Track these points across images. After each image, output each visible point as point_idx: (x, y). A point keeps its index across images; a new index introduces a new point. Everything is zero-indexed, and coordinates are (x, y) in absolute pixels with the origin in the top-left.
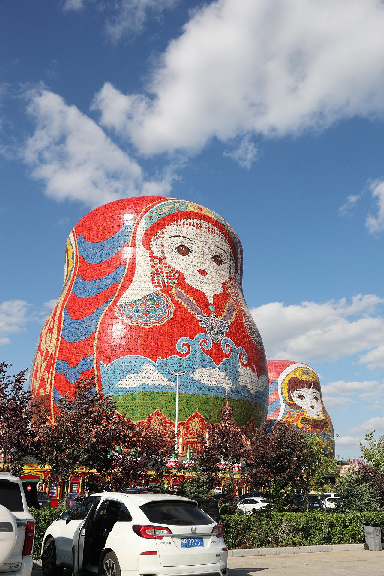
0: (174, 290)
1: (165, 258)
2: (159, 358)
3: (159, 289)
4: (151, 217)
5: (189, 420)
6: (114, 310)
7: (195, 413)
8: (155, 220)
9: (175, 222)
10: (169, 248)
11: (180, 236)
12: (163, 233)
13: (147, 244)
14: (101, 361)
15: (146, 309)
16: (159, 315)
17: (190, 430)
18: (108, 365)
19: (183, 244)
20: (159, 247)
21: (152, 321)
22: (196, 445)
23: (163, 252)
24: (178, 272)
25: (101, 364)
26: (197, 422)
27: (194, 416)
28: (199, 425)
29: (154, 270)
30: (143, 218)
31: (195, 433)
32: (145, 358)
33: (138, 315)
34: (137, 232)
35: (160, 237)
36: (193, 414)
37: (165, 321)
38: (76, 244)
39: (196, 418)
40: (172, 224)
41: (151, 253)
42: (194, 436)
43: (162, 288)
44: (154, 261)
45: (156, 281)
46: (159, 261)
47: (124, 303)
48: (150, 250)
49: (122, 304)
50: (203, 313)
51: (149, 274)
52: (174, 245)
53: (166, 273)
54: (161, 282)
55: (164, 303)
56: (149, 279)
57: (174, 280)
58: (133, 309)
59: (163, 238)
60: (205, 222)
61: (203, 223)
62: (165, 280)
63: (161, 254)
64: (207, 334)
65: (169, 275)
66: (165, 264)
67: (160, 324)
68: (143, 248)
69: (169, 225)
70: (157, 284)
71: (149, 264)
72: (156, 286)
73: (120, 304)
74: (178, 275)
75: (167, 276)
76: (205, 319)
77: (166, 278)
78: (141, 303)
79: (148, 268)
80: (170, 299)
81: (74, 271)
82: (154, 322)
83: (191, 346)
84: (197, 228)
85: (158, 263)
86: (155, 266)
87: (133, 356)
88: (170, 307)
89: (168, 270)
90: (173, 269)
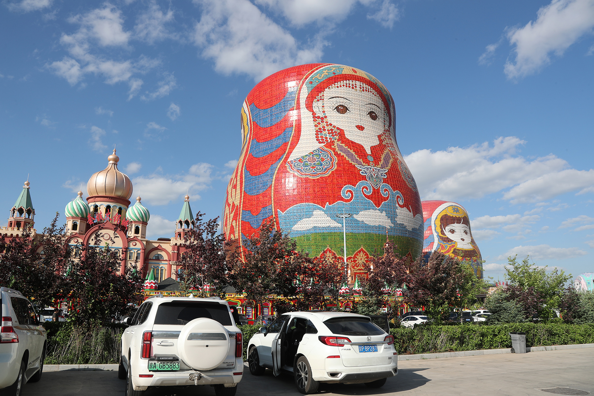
0: (336, 145)
1: (326, 117)
2: (327, 204)
3: (323, 144)
4: (311, 83)
5: (355, 255)
6: (286, 165)
7: (360, 249)
8: (315, 85)
9: (333, 85)
10: (329, 108)
11: (338, 97)
12: (323, 95)
13: (309, 107)
14: (278, 210)
15: (313, 163)
16: (324, 167)
17: (357, 263)
18: (284, 213)
19: (341, 104)
20: (320, 108)
21: (319, 173)
22: (363, 275)
23: (324, 112)
24: (338, 128)
25: (278, 212)
26: (363, 256)
27: (360, 252)
28: (364, 259)
29: (317, 128)
30: (305, 84)
31: (361, 265)
32: (315, 204)
33: (306, 169)
34: (300, 96)
35: (321, 99)
36: (359, 250)
37: (330, 172)
38: (249, 110)
39: (362, 253)
40: (330, 86)
41: (314, 114)
42: (360, 268)
43: (326, 144)
44: (317, 120)
45: (320, 138)
46: (321, 120)
47: (294, 159)
48: (313, 111)
49: (292, 160)
50: (363, 163)
51: (314, 132)
52: (333, 105)
53: (328, 130)
54: (324, 139)
55: (328, 156)
56: (314, 137)
57: (335, 136)
58: (302, 164)
59: (323, 100)
60: (359, 82)
61: (358, 83)
62: (328, 137)
63: (322, 114)
64: (367, 181)
65: (330, 132)
66: (327, 122)
67: (326, 175)
68: (306, 110)
69: (328, 88)
70: (321, 141)
71: (313, 124)
72: (320, 143)
73: (291, 160)
74: (339, 131)
75: (329, 133)
76: (364, 168)
77: (328, 135)
78: (308, 158)
79: (312, 127)
80: (333, 153)
81: (250, 135)
82: (321, 174)
83: (353, 193)
84: (353, 88)
85: (320, 122)
86: (318, 125)
87: (305, 203)
88: (334, 160)
89: (330, 128)
90: (334, 127)
